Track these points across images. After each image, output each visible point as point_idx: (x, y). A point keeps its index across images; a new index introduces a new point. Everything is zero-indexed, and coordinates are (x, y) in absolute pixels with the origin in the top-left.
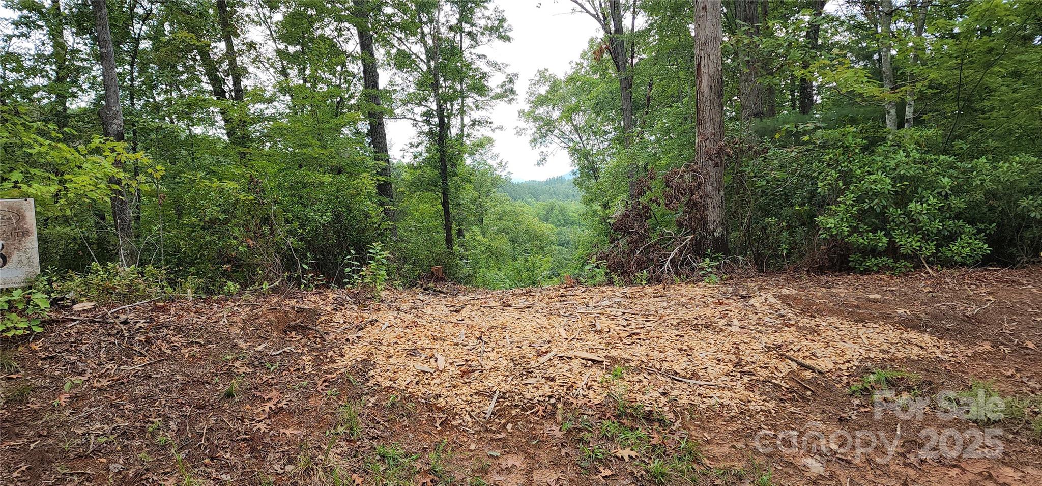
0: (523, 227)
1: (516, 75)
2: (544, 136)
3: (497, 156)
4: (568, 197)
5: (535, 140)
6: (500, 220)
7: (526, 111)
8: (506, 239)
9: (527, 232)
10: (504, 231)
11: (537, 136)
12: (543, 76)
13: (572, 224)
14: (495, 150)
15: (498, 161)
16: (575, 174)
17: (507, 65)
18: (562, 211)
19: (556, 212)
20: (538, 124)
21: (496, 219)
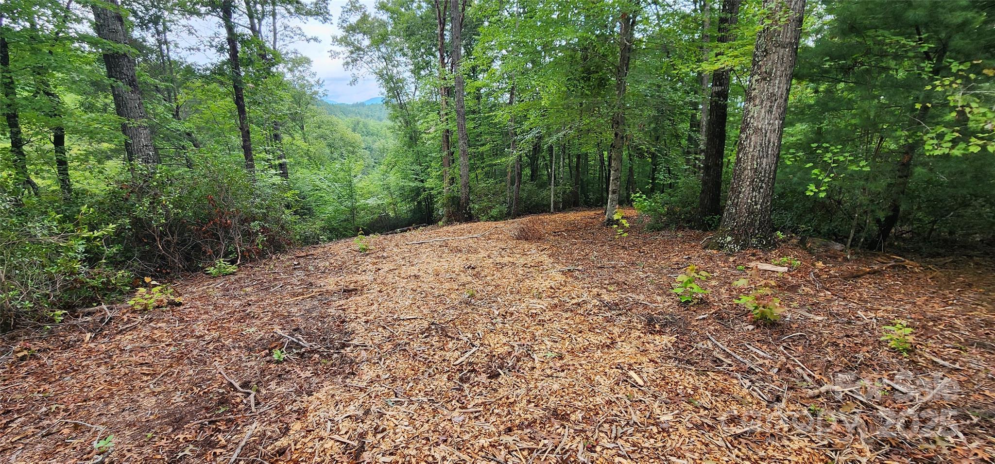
0: (338, 135)
2: (355, 61)
3: (314, 74)
4: (368, 116)
5: (347, 63)
6: (319, 128)
7: (338, 38)
8: (324, 143)
9: (342, 139)
10: (323, 137)
11: (349, 60)
12: (354, 6)
13: (372, 135)
14: (313, 69)
15: (316, 79)
16: (382, 94)
18: (365, 125)
19: (361, 125)
20: (350, 48)
21: (315, 127)
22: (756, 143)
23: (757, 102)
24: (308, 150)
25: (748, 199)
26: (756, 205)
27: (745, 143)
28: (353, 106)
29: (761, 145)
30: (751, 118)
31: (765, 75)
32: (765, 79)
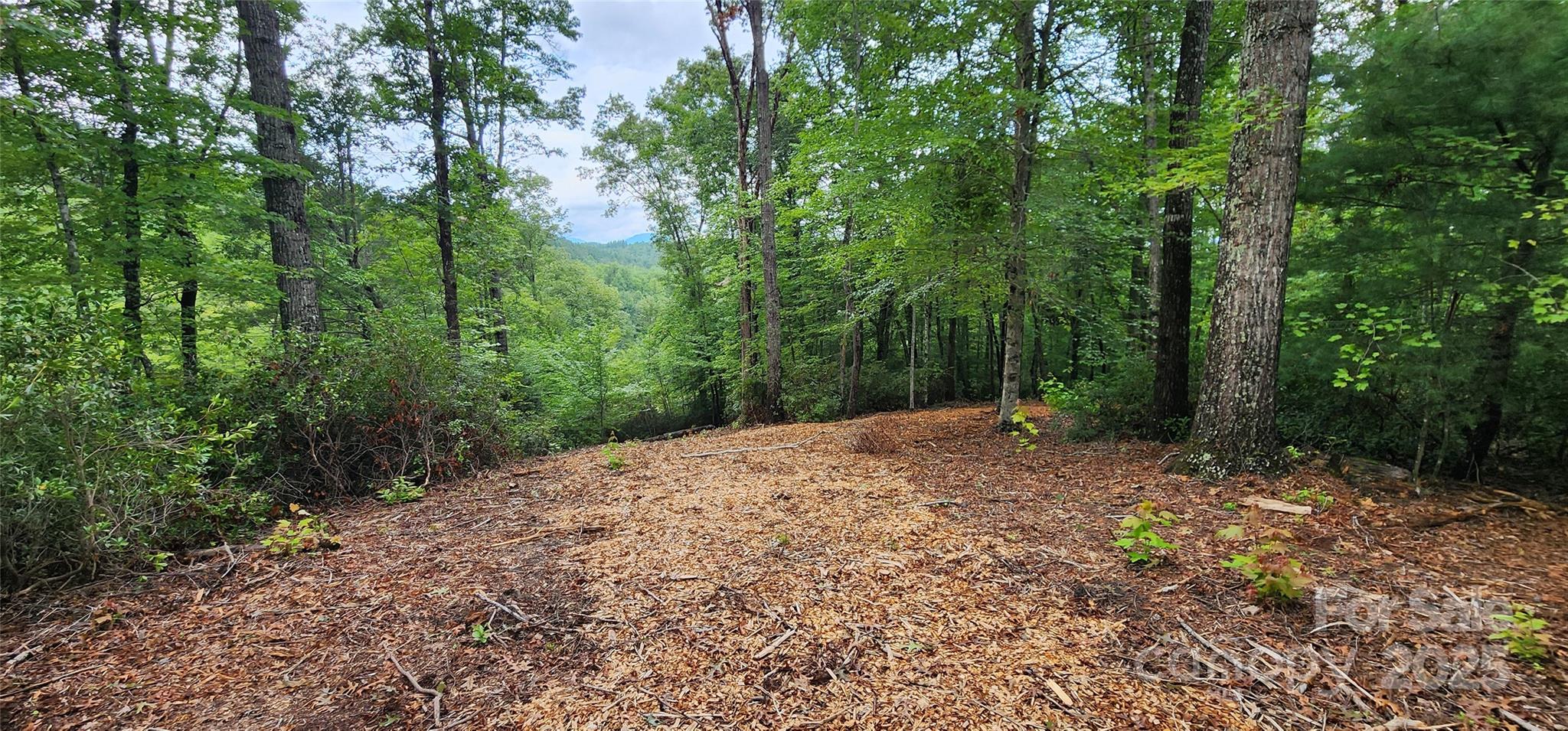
0: (584, 290)
1: (583, 91)
2: (614, 181)
3: (554, 201)
4: (629, 261)
5: (603, 185)
6: (557, 278)
7: (592, 149)
8: (563, 301)
9: (589, 295)
10: (562, 292)
11: (606, 180)
12: (616, 105)
13: (635, 288)
14: (552, 193)
15: (556, 208)
16: (652, 229)
17: (570, 66)
18: (625, 274)
19: (619, 274)
20: (609, 164)
21: (551, 278)
22: (1243, 302)
23: (1240, 238)
24: (539, 312)
25: (1234, 392)
26: (1249, 401)
27: (1224, 303)
28: (608, 246)
29: (1251, 305)
30: (1231, 264)
31: (1250, 198)
32: (1250, 204)
